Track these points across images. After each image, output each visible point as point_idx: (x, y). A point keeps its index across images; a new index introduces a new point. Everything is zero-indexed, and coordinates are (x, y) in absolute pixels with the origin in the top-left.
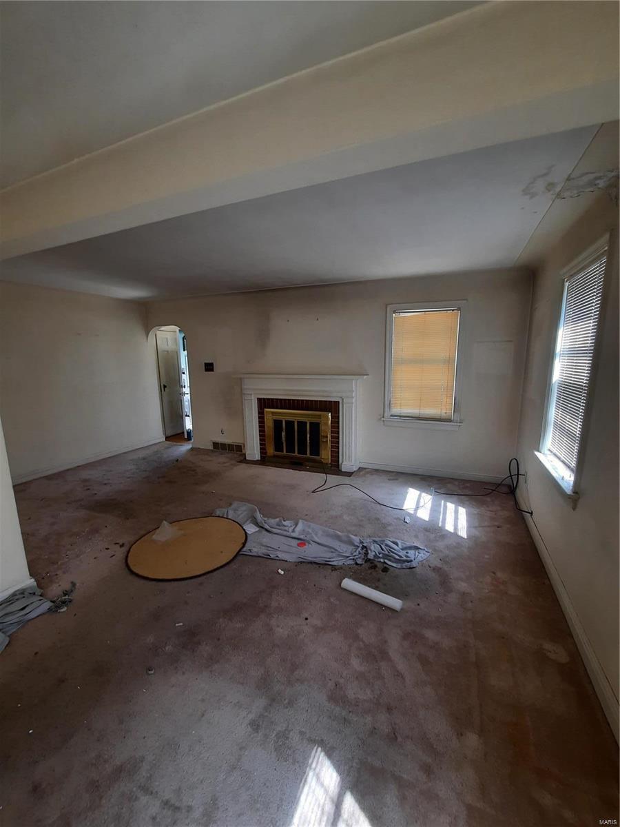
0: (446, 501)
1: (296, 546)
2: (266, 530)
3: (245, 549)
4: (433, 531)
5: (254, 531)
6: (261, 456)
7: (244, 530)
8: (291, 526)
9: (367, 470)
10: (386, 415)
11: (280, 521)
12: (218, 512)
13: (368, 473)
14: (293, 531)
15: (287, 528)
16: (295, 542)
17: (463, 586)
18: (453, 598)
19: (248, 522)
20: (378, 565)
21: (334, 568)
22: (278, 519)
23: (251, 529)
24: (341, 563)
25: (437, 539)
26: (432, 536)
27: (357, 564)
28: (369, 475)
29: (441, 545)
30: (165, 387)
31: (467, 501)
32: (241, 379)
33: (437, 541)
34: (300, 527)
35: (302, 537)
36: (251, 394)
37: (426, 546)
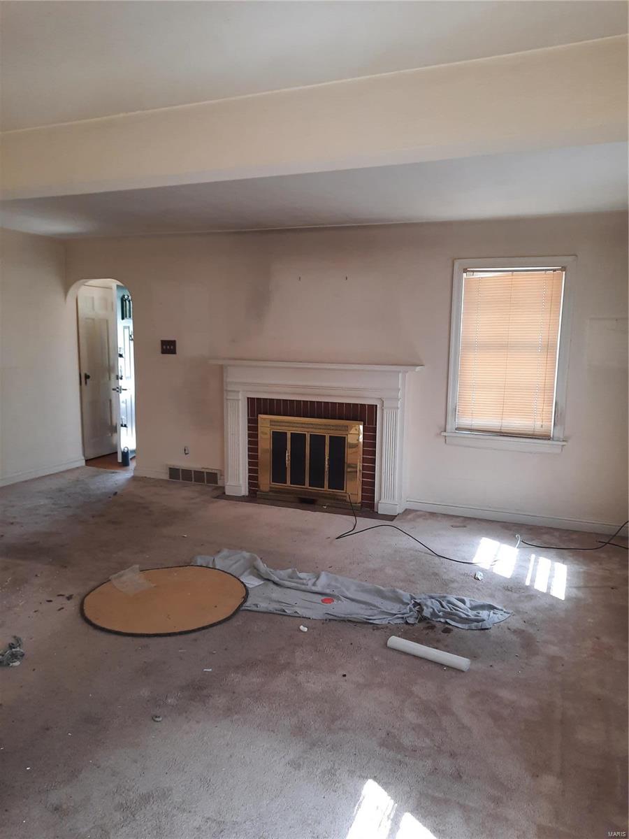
0: (539, 555)
1: (320, 602)
2: (275, 583)
3: (248, 604)
4: (516, 590)
5: (257, 584)
6: (250, 491)
7: (242, 582)
8: (310, 579)
9: (418, 513)
10: (449, 427)
11: (294, 572)
12: (200, 561)
13: (420, 516)
14: (314, 584)
15: (305, 581)
16: (319, 598)
17: (553, 650)
18: (538, 661)
19: (246, 573)
20: (438, 625)
21: (376, 627)
22: (290, 570)
23: (252, 582)
24: (385, 622)
25: (522, 599)
26: (516, 595)
27: (407, 623)
28: (420, 520)
29: (526, 606)
30: (87, 377)
31: (570, 556)
32: (222, 368)
33: (523, 601)
34: (323, 579)
35: (328, 591)
36: (238, 392)
37: (505, 607)
